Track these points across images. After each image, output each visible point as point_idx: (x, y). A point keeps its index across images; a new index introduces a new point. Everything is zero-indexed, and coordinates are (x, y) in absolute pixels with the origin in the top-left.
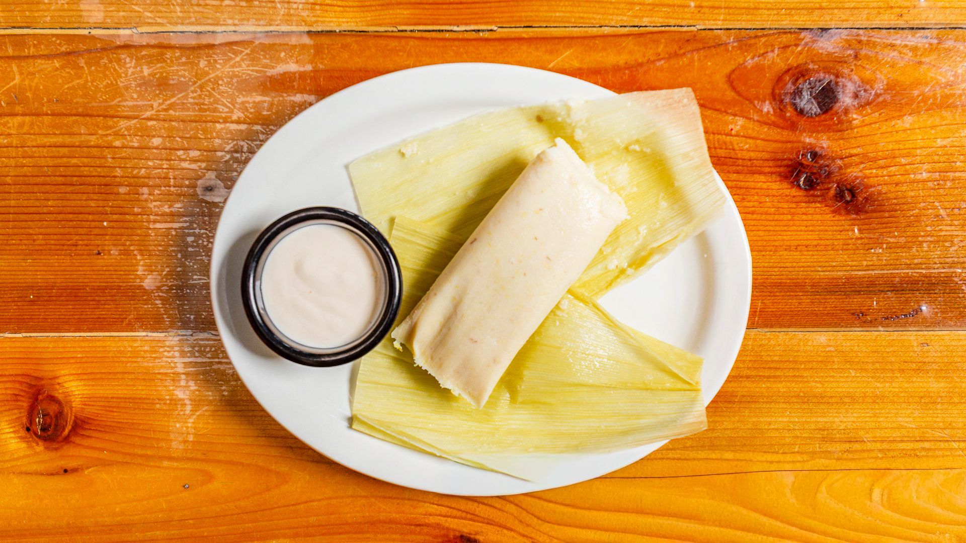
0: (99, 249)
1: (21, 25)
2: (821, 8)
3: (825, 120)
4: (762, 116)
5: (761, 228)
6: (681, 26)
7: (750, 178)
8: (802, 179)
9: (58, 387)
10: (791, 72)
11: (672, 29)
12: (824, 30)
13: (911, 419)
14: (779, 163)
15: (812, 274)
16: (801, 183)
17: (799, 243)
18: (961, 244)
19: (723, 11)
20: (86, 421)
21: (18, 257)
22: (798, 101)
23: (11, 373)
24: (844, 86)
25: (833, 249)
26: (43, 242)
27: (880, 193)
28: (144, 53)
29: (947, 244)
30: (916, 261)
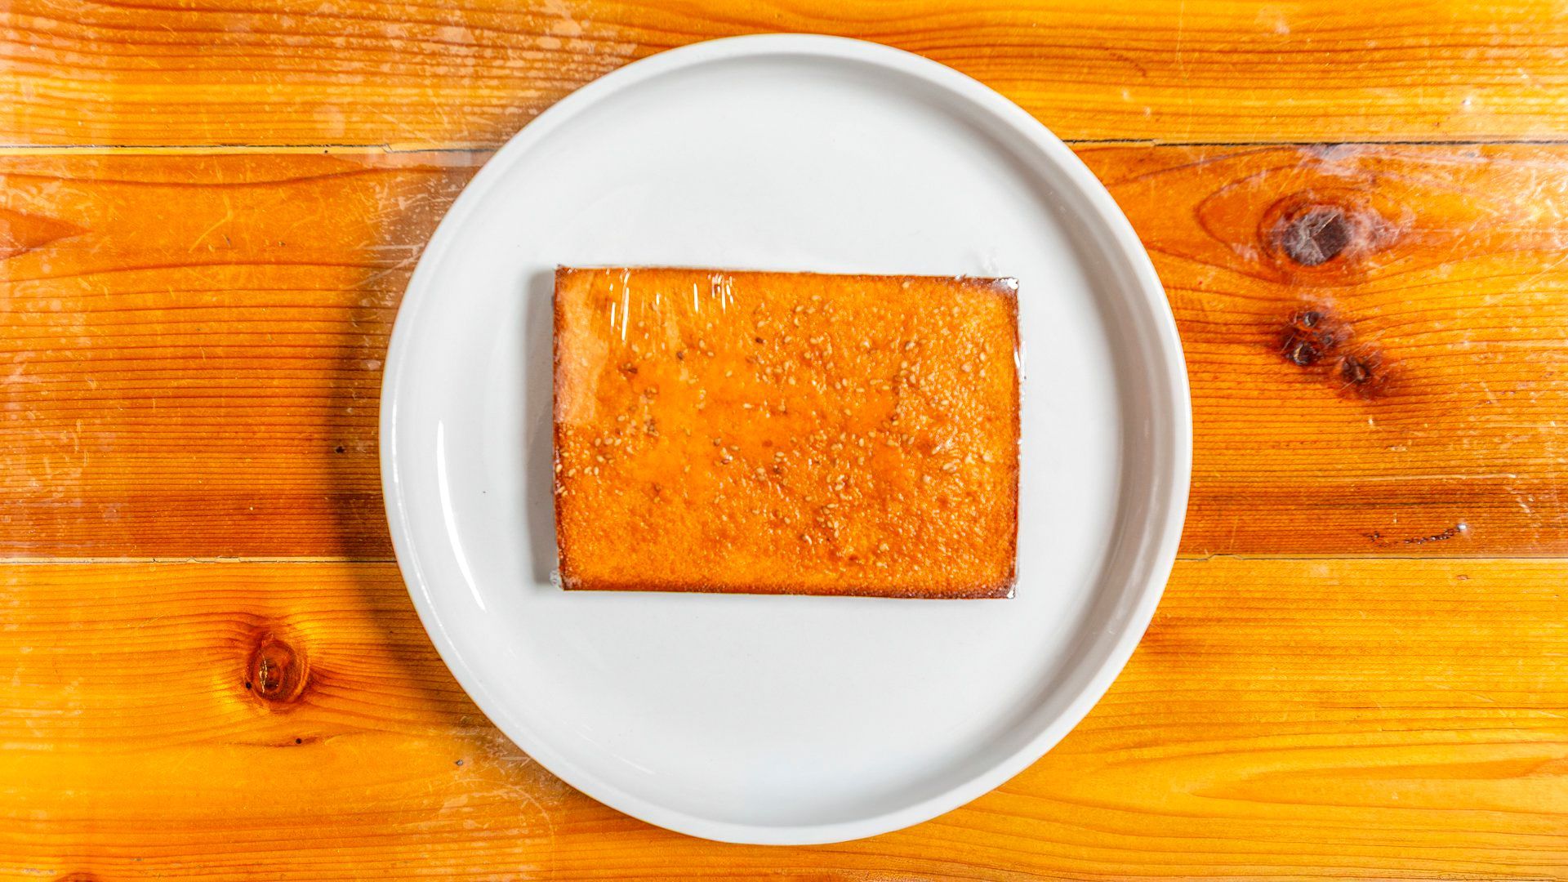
0: (341, 445)
1: (235, 141)
2: (1326, 115)
3: (1330, 270)
4: (1242, 264)
5: (1240, 418)
6: (1132, 141)
7: (1224, 349)
8: (1298, 350)
9: (287, 629)
10: (1283, 204)
11: (1119, 144)
12: (1329, 145)
13: (1442, 678)
14: (1265, 328)
15: (1309, 480)
16: (1296, 356)
17: (1292, 438)
18: (1515, 441)
19: (1189, 119)
20: (326, 674)
21: (233, 455)
22: (1292, 243)
23: (226, 610)
24: (1358, 223)
25: (1338, 447)
26: (267, 435)
27: (1404, 370)
28: (399, 179)
29: (1496, 440)
30: (1453, 463)
